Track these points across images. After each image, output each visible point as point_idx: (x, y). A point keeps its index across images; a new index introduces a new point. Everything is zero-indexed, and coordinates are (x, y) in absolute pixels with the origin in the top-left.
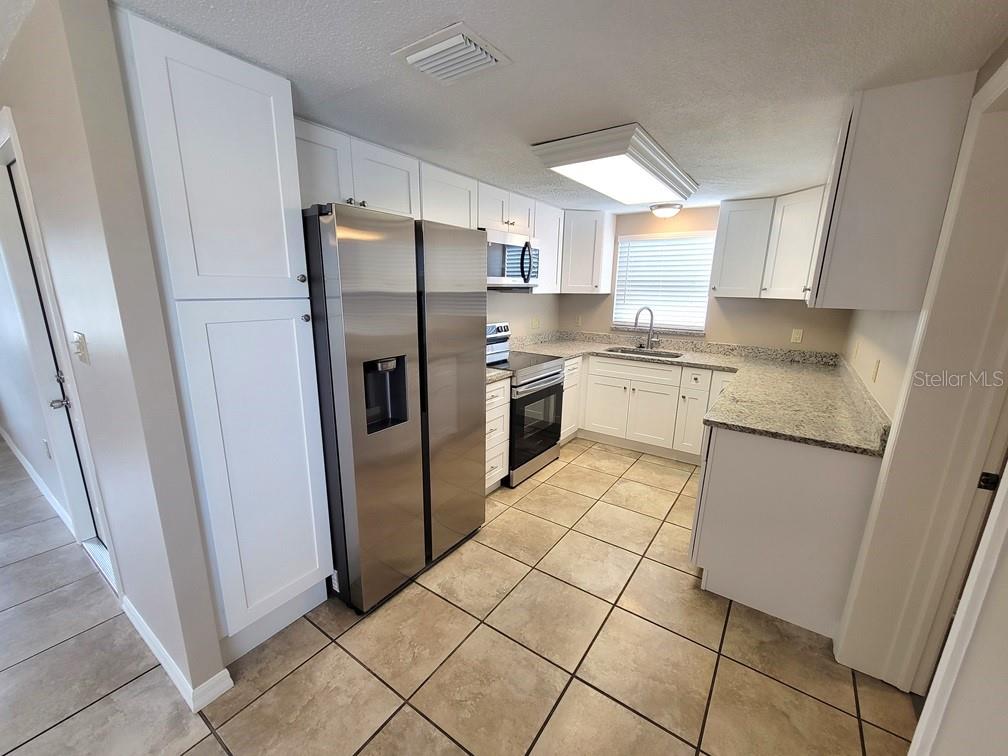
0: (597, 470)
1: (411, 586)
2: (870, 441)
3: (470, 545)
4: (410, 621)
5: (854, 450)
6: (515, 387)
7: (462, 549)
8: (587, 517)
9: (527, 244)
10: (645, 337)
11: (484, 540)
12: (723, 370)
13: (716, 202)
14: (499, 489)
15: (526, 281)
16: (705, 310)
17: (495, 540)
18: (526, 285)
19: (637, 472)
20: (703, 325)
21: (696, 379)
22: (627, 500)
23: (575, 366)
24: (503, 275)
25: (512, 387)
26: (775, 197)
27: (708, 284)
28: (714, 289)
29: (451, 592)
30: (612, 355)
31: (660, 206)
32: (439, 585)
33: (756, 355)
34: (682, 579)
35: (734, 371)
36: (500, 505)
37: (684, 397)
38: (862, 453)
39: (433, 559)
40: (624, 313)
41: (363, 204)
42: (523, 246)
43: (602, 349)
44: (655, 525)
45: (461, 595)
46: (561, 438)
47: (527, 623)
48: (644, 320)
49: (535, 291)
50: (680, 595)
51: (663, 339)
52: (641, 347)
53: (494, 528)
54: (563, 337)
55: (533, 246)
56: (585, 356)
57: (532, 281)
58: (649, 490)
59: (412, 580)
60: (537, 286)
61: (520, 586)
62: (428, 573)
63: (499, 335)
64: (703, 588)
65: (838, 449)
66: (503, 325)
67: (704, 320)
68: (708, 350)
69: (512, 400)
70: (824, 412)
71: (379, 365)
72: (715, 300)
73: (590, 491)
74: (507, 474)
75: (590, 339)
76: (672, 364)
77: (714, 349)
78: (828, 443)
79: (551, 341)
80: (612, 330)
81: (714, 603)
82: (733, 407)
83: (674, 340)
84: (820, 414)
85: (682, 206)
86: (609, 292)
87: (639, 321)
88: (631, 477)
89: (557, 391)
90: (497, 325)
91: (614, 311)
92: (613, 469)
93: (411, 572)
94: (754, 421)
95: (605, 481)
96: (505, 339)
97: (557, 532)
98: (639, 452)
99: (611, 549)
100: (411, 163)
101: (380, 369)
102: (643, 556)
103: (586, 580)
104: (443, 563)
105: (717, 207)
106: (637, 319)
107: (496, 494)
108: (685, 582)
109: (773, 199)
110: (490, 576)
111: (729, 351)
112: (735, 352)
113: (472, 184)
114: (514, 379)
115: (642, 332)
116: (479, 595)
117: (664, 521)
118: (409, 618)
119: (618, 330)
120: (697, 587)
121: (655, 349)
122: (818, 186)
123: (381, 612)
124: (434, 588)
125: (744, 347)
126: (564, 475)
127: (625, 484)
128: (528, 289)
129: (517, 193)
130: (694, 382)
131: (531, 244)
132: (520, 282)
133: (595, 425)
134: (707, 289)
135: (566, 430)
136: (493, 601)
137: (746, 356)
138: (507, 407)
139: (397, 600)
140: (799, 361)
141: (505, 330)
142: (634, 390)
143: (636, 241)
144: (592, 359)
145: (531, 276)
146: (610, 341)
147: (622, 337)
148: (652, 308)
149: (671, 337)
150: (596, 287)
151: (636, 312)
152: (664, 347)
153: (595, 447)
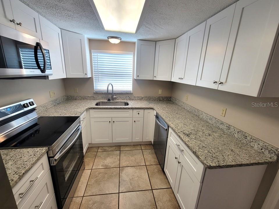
6: (52, 157)
9: (38, 44)
10: (110, 96)
12: (148, 109)
15: (43, 71)
18: (43, 74)
20: (132, 90)
24: (21, 67)
25: (49, 158)
26: (156, 41)
28: (138, 76)
31: (112, 38)
33: (149, 99)
35: (152, 109)
37: (135, 121)
40: (100, 86)
43: (93, 104)
48: (110, 89)
51: (118, 96)
52: (109, 100)
56: (88, 110)
57: (48, 72)
58: (135, 169)
60: (52, 75)
63: (26, 110)
66: (27, 102)
67: (132, 88)
68: (134, 99)
69: (51, 167)
72: (135, 80)
75: (85, 98)
76: (129, 109)
77: (136, 98)
80: (94, 93)
83: (122, 96)
85: (121, 39)
86: (91, 77)
88: (124, 164)
90: (22, 103)
92: (114, 162)
95: (115, 173)
98: (119, 147)
112: (143, 99)
114: (50, 152)
115: (110, 94)
121: (115, 101)
125: (146, 97)
127: (124, 172)
128: (45, 77)
130: (138, 115)
131: (42, 45)
132: (38, 72)
137: (147, 100)
138: (49, 174)
140: (161, 100)
141: (31, 105)
142: (114, 122)
143: (101, 53)
144: (91, 110)
145: (46, 68)
146: (94, 99)
147: (100, 96)
148: (112, 83)
149: (120, 95)
150: (86, 74)
151: (107, 85)
152: (118, 99)
153: (99, 150)
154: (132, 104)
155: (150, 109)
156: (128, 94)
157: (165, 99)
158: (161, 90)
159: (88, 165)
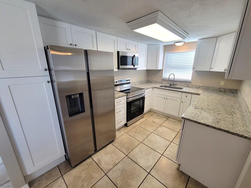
0: (154, 122)
1: (89, 158)
2: (248, 132)
3: (111, 145)
4: (85, 171)
5: (241, 136)
6: (128, 98)
7: (108, 147)
8: (147, 139)
9: (134, 56)
10: (172, 83)
11: (115, 144)
12: (195, 94)
13: (196, 40)
14: (124, 127)
15: (134, 66)
16: (191, 74)
17: (118, 144)
18: (134, 68)
19: (167, 124)
20: (191, 79)
21: (186, 96)
22: (161, 133)
23: (149, 91)
25: (127, 98)
26: (217, 37)
27: (192, 66)
28: (194, 68)
29: (100, 162)
30: (161, 88)
31: (178, 42)
32: (97, 159)
33: (207, 89)
34: (174, 165)
35: (199, 94)
36: (122, 132)
37: (182, 102)
38: (244, 138)
39: (97, 150)
40: (166, 75)
41: (76, 45)
42: (133, 56)
43: (158, 86)
44: (168, 143)
45: (103, 163)
46: (144, 112)
47: (119, 177)
48: (172, 77)
49: (137, 69)
50: (172, 172)
51: (178, 83)
52: (171, 85)
53: (118, 140)
54: (148, 82)
55: (136, 56)
56: (153, 88)
57: (136, 67)
58: (169, 130)
59: (90, 156)
60: (138, 68)
61: (121, 162)
62: (95, 154)
63: (127, 82)
64: (180, 170)
65: (234, 135)
66: (128, 79)
67: (191, 77)
68: (192, 87)
69: (127, 102)
70: (230, 115)
71: (72, 96)
72: (194, 72)
73: (150, 129)
74: (126, 123)
75: (156, 82)
76: (179, 91)
77: (194, 87)
78: (229, 132)
79: (145, 83)
80: (162, 80)
81: (183, 177)
82: (194, 111)
83: (181, 83)
84: (228, 116)
85: (185, 42)
86: (162, 69)
87: (170, 77)
88: (164, 125)
89: (143, 99)
90: (127, 79)
91: (163, 74)
92: (159, 122)
93: (90, 154)
94: (200, 119)
95: (156, 126)
96: (129, 83)
97: (137, 143)
98: (168, 117)
99: (152, 151)
100: (93, 32)
101: (72, 98)
102: (162, 155)
103: (142, 162)
104: (101, 151)
105: (196, 42)
106: (169, 77)
107: (122, 128)
108: (174, 167)
109: (216, 38)
110: (113, 157)
111: (199, 87)
112: (201, 88)
113: (115, 38)
114: (128, 96)
115: (171, 81)
116: (108, 164)
117: (171, 142)
118: (85, 170)
119: (164, 80)
120: (178, 169)
121: (175, 86)
122: (233, 32)
123: (78, 167)
124: (96, 160)
125: (204, 86)
126: (144, 123)
127: (162, 128)
128: (135, 69)
129: (131, 40)
130: (186, 97)
131: (135, 55)
132: (132, 67)
133: (156, 108)
134: (192, 68)
135: (146, 109)
136: (111, 167)
137: (204, 89)
138: (126, 104)
139: (84, 163)
140: (223, 92)
141: (129, 81)
142: (167, 98)
143: (170, 53)
144: (155, 89)
145: (135, 65)
146: (161, 83)
147: (165, 82)
148: (174, 74)
149: (180, 82)
150: (157, 67)
151: (169, 75)
152: (177, 86)
153: (155, 114)
154: (185, 89)
155: (197, 95)
156: (186, 82)
157: (228, 91)
158: (224, 82)
159: (146, 117)
